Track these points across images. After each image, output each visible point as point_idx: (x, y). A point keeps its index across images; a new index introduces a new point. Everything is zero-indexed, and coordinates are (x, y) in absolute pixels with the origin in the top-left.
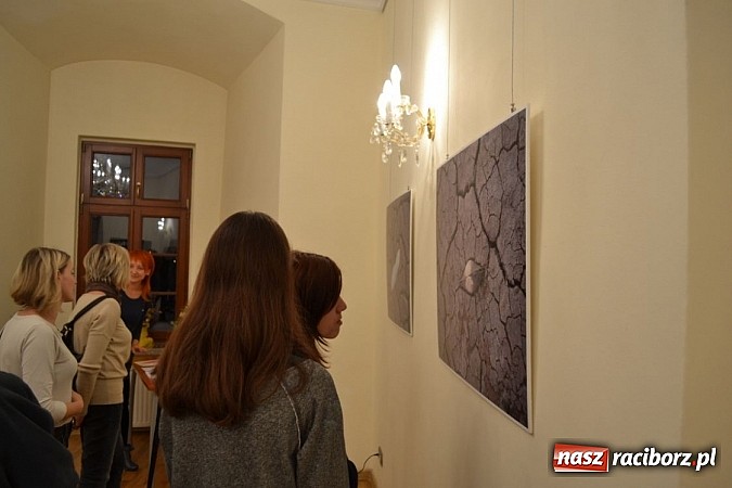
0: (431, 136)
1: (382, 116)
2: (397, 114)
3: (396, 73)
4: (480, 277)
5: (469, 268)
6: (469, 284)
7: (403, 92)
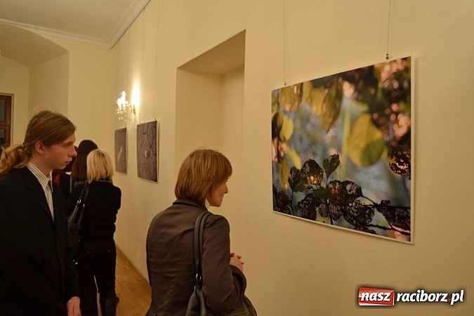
0: (134, 113)
1: (120, 107)
2: (124, 106)
3: (124, 94)
4: (148, 154)
5: (146, 152)
6: (146, 156)
7: (126, 100)
